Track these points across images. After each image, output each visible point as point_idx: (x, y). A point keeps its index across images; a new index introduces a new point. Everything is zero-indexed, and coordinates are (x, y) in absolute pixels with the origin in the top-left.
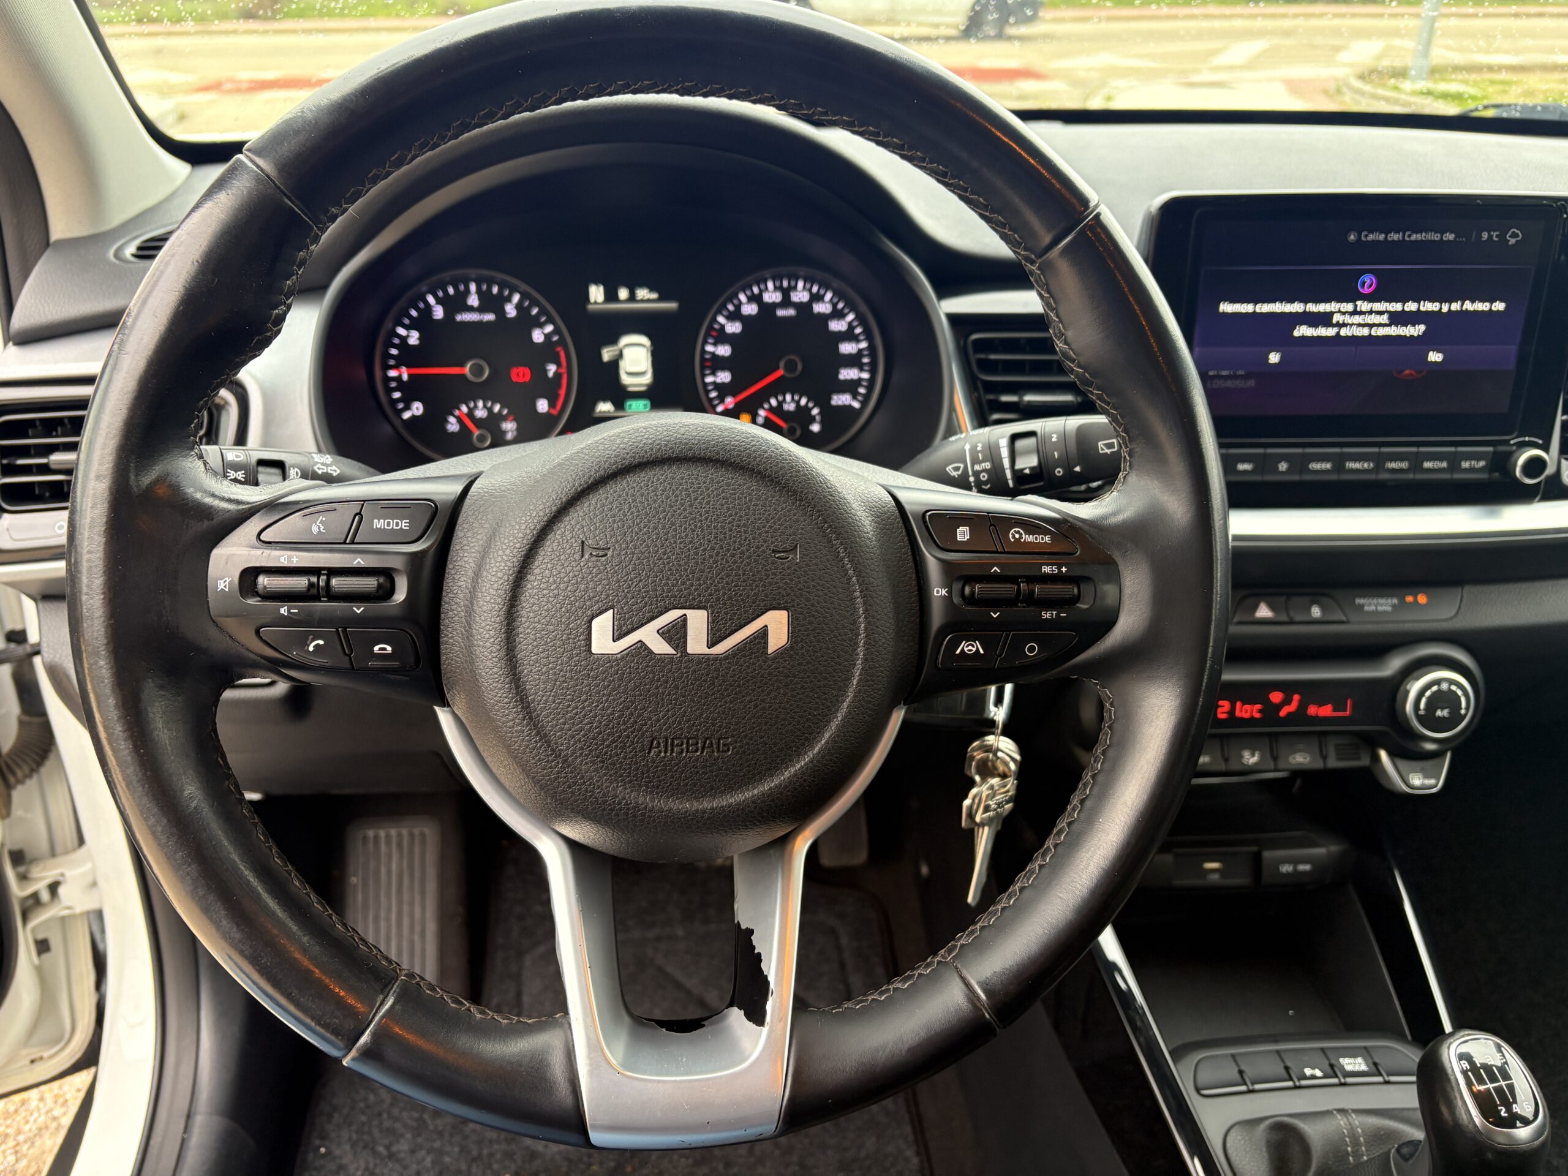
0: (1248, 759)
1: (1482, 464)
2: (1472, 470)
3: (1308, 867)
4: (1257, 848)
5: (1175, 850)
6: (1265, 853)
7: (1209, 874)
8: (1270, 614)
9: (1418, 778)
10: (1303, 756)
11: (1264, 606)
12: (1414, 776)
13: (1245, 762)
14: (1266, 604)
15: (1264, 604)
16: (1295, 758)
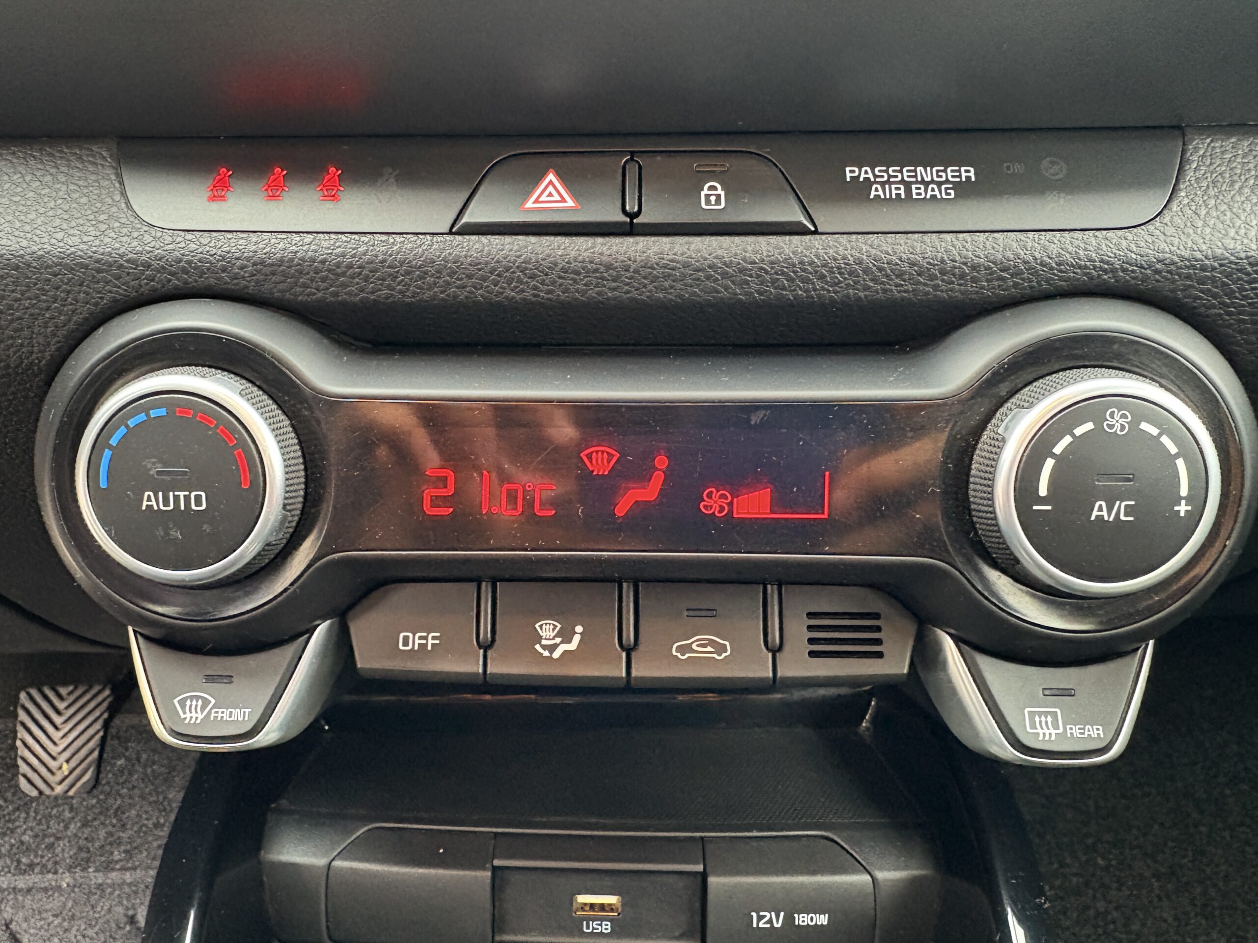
0: (552, 648)
3: (822, 920)
4: (700, 868)
5: (497, 863)
6: (712, 880)
7: (589, 919)
8: (570, 203)
9: (1049, 719)
10: (712, 643)
11: (551, 182)
12: (1040, 714)
13: (546, 653)
14: (559, 175)
15: (551, 177)
16: (688, 648)
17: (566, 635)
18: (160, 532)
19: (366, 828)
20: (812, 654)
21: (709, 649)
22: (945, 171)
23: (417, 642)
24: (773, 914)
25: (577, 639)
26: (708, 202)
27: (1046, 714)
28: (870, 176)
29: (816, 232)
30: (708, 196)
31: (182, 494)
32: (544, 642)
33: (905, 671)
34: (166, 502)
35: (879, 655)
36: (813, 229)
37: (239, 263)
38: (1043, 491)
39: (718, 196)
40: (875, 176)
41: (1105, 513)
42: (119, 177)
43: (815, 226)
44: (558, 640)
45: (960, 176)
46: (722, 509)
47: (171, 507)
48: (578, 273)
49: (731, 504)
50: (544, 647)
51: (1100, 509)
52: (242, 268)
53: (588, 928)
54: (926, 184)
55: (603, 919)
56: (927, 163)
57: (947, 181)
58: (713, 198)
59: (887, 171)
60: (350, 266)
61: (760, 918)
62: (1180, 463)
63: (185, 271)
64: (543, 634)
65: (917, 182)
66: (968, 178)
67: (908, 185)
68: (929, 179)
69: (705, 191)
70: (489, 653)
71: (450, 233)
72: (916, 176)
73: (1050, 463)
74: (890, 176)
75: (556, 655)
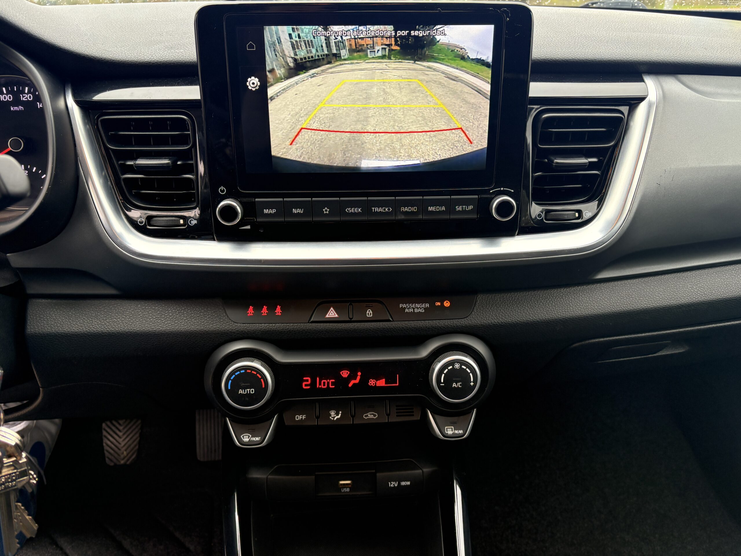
0: (334, 417)
1: (471, 207)
2: (464, 212)
3: (408, 483)
4: (374, 471)
5: (316, 473)
6: (378, 475)
7: (343, 488)
8: (337, 316)
9: (451, 429)
10: (373, 414)
11: (332, 310)
12: (449, 428)
13: (333, 419)
14: (333, 308)
15: (332, 309)
16: (367, 416)
17: (337, 414)
18: (243, 399)
19: (277, 466)
20: (397, 416)
21: (372, 416)
22: (422, 305)
23: (300, 418)
24: (395, 483)
25: (340, 415)
26: (368, 315)
27: (450, 428)
28: (405, 306)
29: (393, 321)
30: (368, 313)
31: (248, 390)
32: (332, 416)
33: (419, 419)
34: (245, 392)
35: (413, 415)
36: (392, 320)
37: (257, 332)
38: (442, 381)
39: (371, 313)
40: (407, 306)
41: (455, 385)
42: (224, 309)
43: (392, 319)
44: (335, 415)
45: (426, 306)
46: (374, 384)
47: (246, 393)
48: (339, 332)
49: (376, 383)
50: (332, 417)
51: (454, 385)
52: (258, 333)
53: (343, 490)
54: (418, 308)
55: (347, 487)
56: (418, 303)
57: (423, 308)
58: (369, 314)
59: (409, 305)
60: (285, 332)
61: (391, 484)
62: (471, 374)
63: (244, 334)
64: (332, 414)
65: (416, 308)
66: (427, 306)
67: (414, 309)
68: (418, 307)
69: (368, 312)
70: (319, 419)
71: (308, 323)
72: (416, 306)
73: (443, 375)
74: (410, 306)
75: (335, 419)
